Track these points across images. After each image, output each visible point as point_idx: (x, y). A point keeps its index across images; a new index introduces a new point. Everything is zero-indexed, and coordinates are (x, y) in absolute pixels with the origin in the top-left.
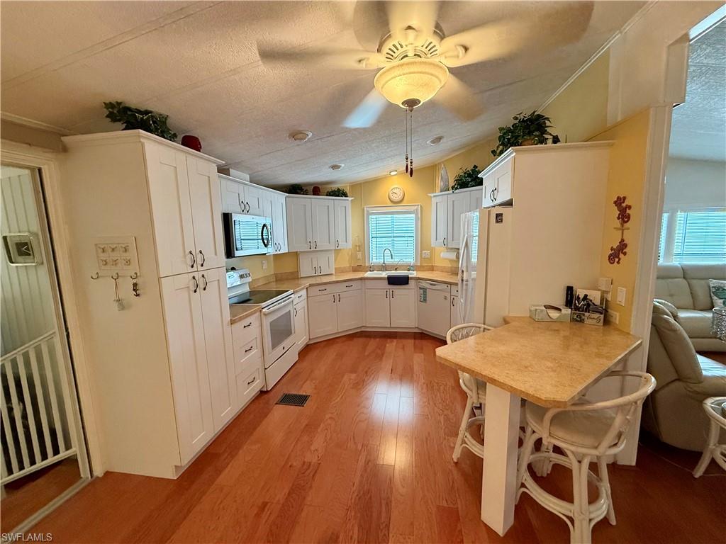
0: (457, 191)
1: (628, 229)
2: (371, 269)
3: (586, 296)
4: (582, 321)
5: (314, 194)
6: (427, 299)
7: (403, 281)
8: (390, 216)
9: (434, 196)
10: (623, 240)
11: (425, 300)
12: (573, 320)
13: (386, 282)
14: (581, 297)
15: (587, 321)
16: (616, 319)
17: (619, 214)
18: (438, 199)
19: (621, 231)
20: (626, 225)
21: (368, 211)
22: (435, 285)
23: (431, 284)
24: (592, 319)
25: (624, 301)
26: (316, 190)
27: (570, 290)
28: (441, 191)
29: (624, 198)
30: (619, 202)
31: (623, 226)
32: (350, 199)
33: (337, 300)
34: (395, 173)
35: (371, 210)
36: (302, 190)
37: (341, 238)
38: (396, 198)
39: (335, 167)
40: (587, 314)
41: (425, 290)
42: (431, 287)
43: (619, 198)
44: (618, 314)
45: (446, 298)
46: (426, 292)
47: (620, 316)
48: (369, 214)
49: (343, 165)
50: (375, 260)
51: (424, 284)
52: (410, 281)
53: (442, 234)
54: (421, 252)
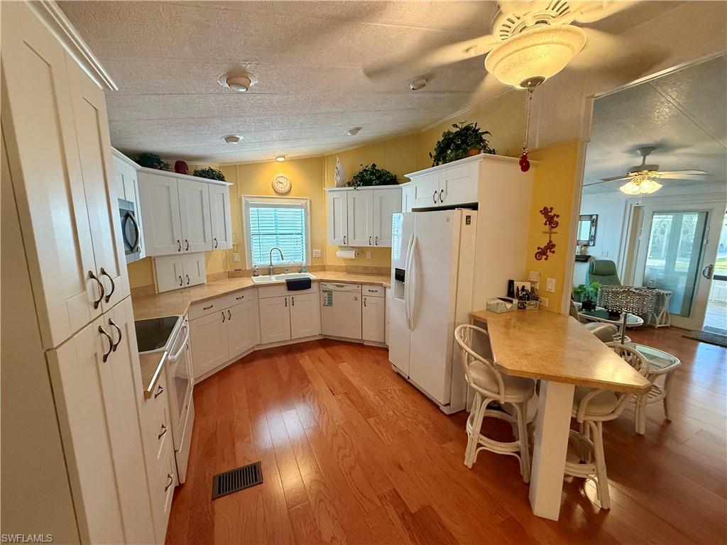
0: (359, 188)
1: (556, 233)
2: (255, 273)
3: (523, 287)
4: (524, 308)
5: (177, 171)
6: (333, 302)
7: (304, 285)
8: (273, 209)
9: (330, 191)
10: (550, 242)
11: (330, 304)
12: (519, 308)
13: (284, 288)
14: (520, 288)
15: (527, 309)
16: (545, 303)
17: (546, 221)
18: (335, 195)
19: (548, 235)
20: (554, 230)
21: (247, 202)
22: (343, 286)
23: (337, 286)
24: (530, 305)
25: (554, 289)
26: (181, 166)
27: (511, 283)
28: (337, 187)
29: (552, 209)
30: (545, 212)
31: (551, 230)
32: (228, 184)
33: (227, 317)
34: (282, 159)
35: (251, 201)
36: (160, 163)
37: (219, 235)
38: (283, 188)
39: (230, 139)
40: (528, 302)
41: (330, 293)
42: (338, 289)
43: (545, 208)
44: (547, 299)
45: (356, 299)
46: (331, 295)
47: (549, 301)
48: (248, 205)
49: (241, 138)
50: (258, 261)
51: (330, 287)
52: (313, 285)
53: (341, 233)
54: (312, 251)
